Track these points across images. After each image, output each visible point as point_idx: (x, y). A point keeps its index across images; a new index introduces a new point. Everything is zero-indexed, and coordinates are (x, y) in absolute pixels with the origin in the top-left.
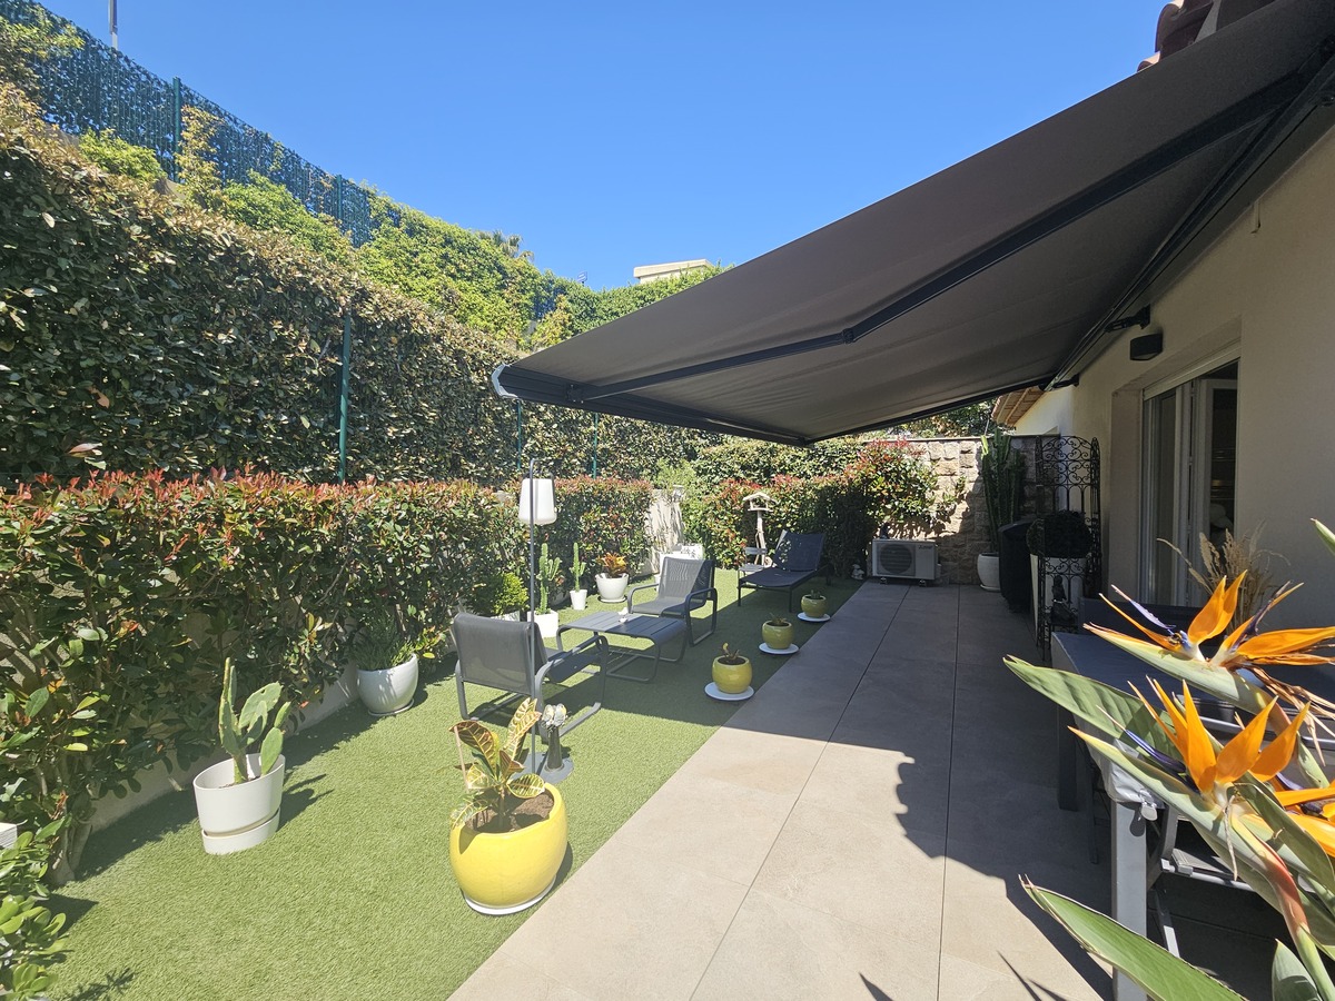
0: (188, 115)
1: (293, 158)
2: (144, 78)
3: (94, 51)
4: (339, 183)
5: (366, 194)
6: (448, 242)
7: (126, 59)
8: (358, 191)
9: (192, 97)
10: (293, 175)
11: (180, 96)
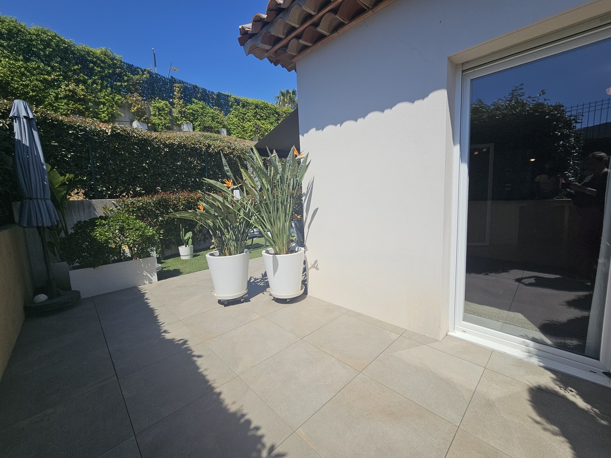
0: (175, 86)
1: (204, 91)
2: (164, 79)
3: (152, 75)
4: (219, 95)
5: (228, 96)
6: (257, 106)
7: (159, 75)
8: (225, 96)
9: (175, 80)
10: (205, 97)
11: (173, 81)
